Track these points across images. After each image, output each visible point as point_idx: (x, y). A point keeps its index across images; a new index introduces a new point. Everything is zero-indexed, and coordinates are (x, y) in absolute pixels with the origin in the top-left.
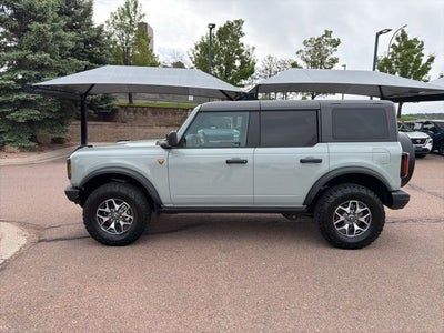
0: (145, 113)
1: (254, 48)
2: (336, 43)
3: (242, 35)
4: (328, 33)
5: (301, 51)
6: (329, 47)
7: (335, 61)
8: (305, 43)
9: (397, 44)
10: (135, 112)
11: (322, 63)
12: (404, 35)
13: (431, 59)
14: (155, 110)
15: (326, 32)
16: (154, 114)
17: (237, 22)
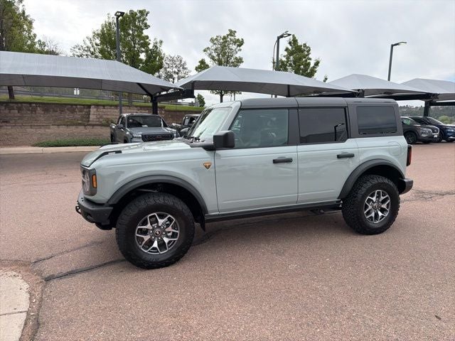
0: (34, 110)
1: (161, 42)
2: (240, 43)
3: (147, 26)
4: (232, 33)
5: (208, 48)
6: (234, 47)
7: (240, 61)
8: (212, 40)
9: (290, 48)
10: (19, 110)
11: (227, 62)
12: (295, 41)
13: (317, 64)
14: (46, 107)
15: (231, 31)
16: (46, 110)
17: (140, 12)
